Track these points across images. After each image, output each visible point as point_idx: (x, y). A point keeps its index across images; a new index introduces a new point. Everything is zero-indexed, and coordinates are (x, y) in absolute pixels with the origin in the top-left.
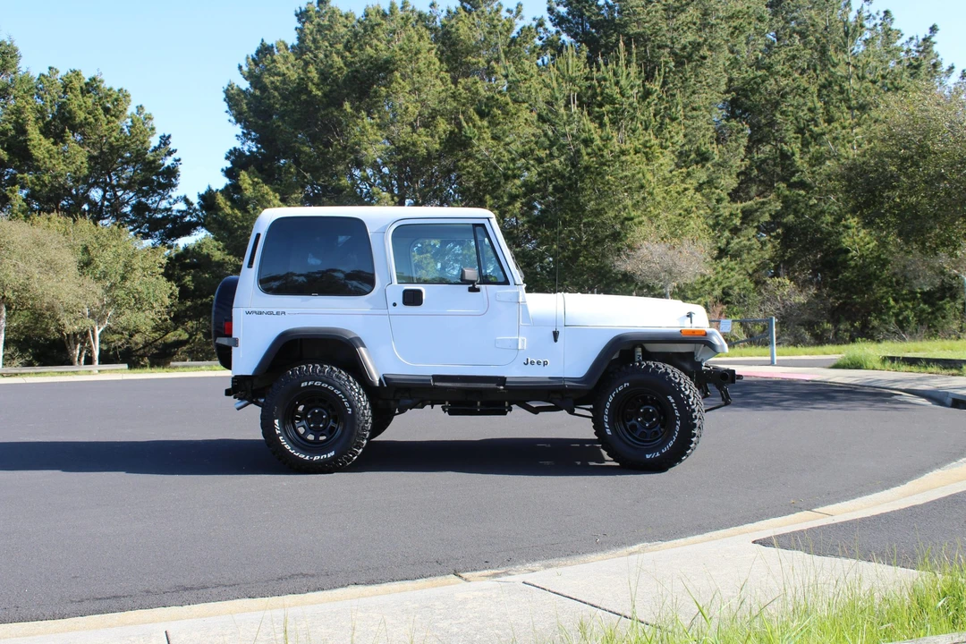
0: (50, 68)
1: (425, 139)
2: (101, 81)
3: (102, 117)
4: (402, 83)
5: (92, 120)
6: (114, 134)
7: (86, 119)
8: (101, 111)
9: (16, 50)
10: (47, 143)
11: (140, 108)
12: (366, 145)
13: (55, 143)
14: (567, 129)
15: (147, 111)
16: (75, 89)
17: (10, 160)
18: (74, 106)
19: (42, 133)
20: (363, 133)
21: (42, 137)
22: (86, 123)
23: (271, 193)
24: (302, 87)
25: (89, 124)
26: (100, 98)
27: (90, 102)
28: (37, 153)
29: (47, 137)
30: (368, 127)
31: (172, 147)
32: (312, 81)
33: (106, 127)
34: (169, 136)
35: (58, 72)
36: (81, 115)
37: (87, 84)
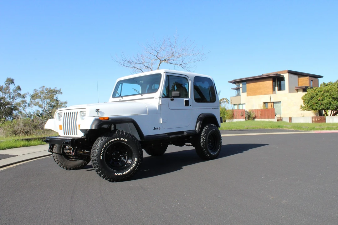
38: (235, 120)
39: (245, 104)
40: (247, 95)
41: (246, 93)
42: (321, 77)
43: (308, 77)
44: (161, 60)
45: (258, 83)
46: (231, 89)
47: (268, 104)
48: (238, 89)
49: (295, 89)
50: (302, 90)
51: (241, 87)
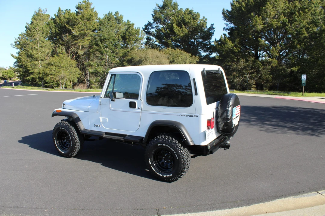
0: (181, 8)
1: (276, 23)
2: (193, 11)
3: (192, 20)
4: (270, 5)
5: (190, 21)
6: (195, 25)
7: (188, 21)
8: (192, 19)
9: (177, 4)
10: (178, 28)
11: (204, 17)
12: (257, 25)
13: (180, 28)
14: (319, 17)
15: (206, 18)
16: (186, 14)
17: (170, 33)
18: (185, 18)
19: (177, 25)
20: (256, 21)
21: (177, 27)
22: (188, 22)
23: (228, 41)
24: (240, 8)
25: (189, 22)
26: (192, 15)
27: (189, 17)
28: (176, 31)
29: (178, 27)
30: (258, 20)
31: (214, 27)
32: (243, 7)
33: (193, 23)
34: (213, 24)
35: (183, 9)
36: (187, 20)
37: (189, 12)
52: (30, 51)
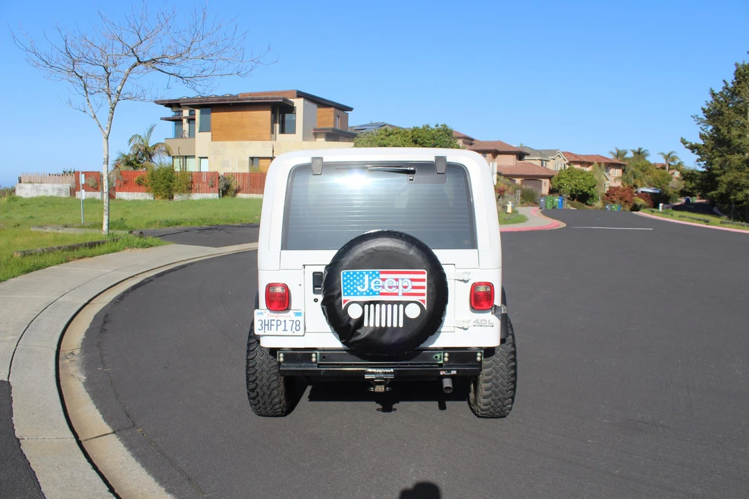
38: (196, 196)
39: (207, 158)
40: (213, 139)
41: (210, 133)
42: (351, 109)
43: (333, 109)
44: (139, 61)
45: (239, 114)
46: (161, 119)
47: (261, 161)
48: (178, 121)
49: (313, 132)
50: (324, 135)
51: (185, 117)
52: (724, 130)
